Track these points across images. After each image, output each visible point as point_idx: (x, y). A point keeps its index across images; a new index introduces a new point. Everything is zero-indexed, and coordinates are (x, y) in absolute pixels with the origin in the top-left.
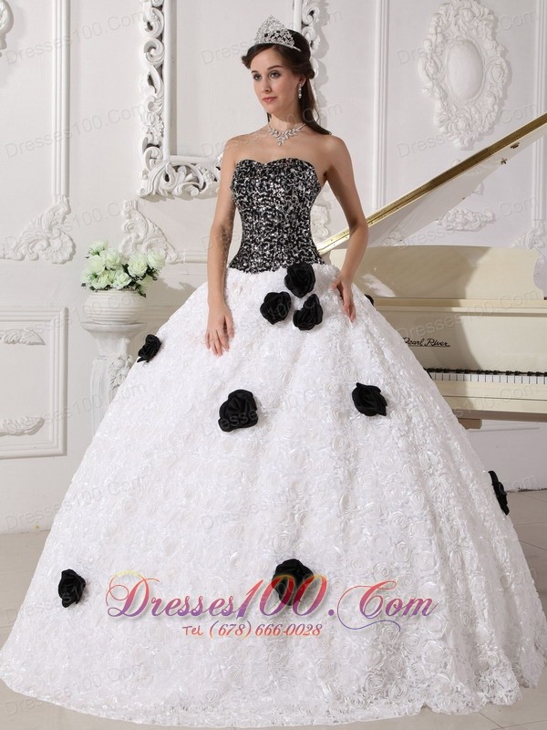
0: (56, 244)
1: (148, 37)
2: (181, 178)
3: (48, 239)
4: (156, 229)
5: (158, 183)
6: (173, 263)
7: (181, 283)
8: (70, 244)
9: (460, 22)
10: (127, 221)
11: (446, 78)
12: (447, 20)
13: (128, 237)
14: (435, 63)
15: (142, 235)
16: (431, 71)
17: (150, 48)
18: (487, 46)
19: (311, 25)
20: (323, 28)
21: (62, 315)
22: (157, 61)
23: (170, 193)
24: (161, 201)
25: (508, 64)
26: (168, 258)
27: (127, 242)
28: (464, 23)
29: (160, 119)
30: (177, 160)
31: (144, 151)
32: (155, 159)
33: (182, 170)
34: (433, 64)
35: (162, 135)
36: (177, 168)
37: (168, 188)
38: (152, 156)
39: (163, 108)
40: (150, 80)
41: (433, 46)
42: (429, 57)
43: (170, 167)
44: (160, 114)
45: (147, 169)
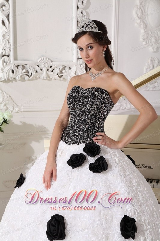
2: (20, 72)
4: (8, 96)
5: (9, 74)
6: (17, 112)
7: (21, 122)
11: (146, 18)
14: (142, 10)
15: (1, 100)
16: (140, 14)
17: (2, 6)
22: (6, 12)
23: (14, 79)
24: (10, 83)
26: (14, 110)
29: (9, 42)
30: (18, 62)
31: (1, 58)
32: (7, 62)
33: (20, 67)
34: (140, 11)
35: (10, 51)
36: (17, 67)
37: (14, 77)
38: (5, 61)
39: (10, 38)
40: (3, 23)
41: (141, 2)
42: (139, 7)
43: (14, 66)
44: (8, 40)
45: (3, 67)
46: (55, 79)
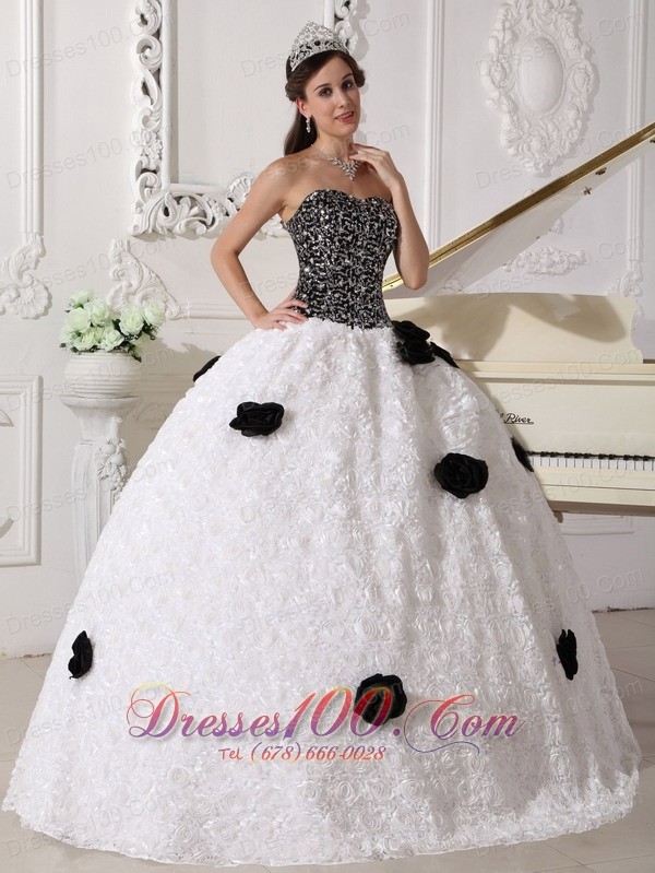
0: (27, 294)
1: (142, 34)
2: (184, 212)
3: (17, 289)
4: (153, 275)
5: (156, 218)
6: (175, 319)
7: (184, 345)
8: (45, 294)
9: (534, 15)
10: (117, 266)
11: (516, 86)
12: (518, 13)
13: (118, 286)
14: (503, 67)
15: (135, 284)
16: (497, 77)
17: (144, 47)
18: (568, 44)
19: (347, 18)
20: (362, 23)
21: (35, 384)
22: (153, 63)
23: (170, 230)
24: (159, 241)
25: (595, 68)
26: (168, 312)
27: (116, 292)
28: (539, 16)
29: (158, 138)
30: (178, 189)
31: (138, 177)
32: (152, 187)
33: (186, 202)
34: (499, 69)
35: (161, 158)
36: (178, 199)
37: (168, 225)
38: (148, 183)
40: (145, 89)
41: (500, 45)
42: (494, 59)
43: (171, 198)
44: (157, 132)
45: (142, 201)
46: (274, 236)
